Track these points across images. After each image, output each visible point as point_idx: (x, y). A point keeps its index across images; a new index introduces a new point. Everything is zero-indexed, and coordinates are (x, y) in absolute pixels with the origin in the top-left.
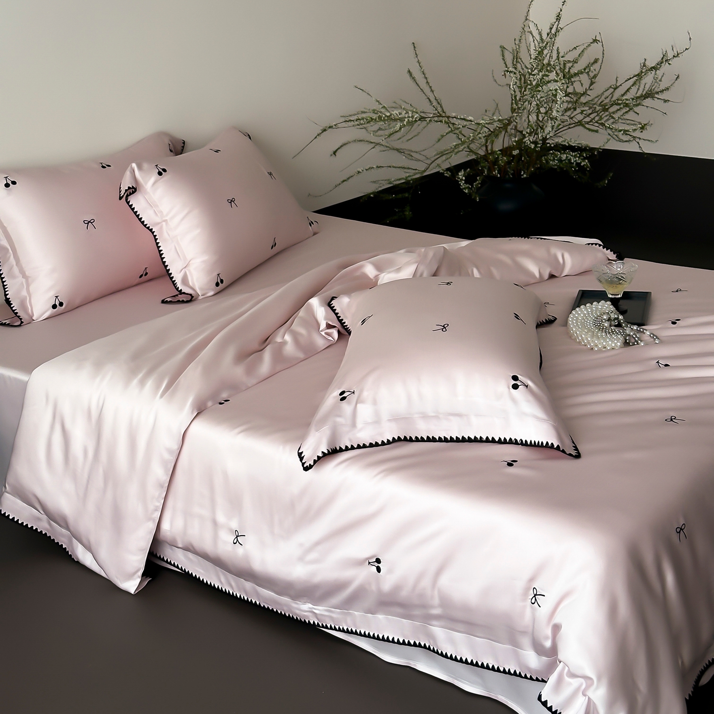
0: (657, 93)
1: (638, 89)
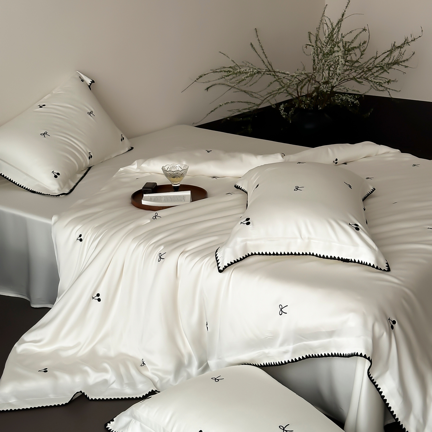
0: (401, 62)
1: (390, 59)
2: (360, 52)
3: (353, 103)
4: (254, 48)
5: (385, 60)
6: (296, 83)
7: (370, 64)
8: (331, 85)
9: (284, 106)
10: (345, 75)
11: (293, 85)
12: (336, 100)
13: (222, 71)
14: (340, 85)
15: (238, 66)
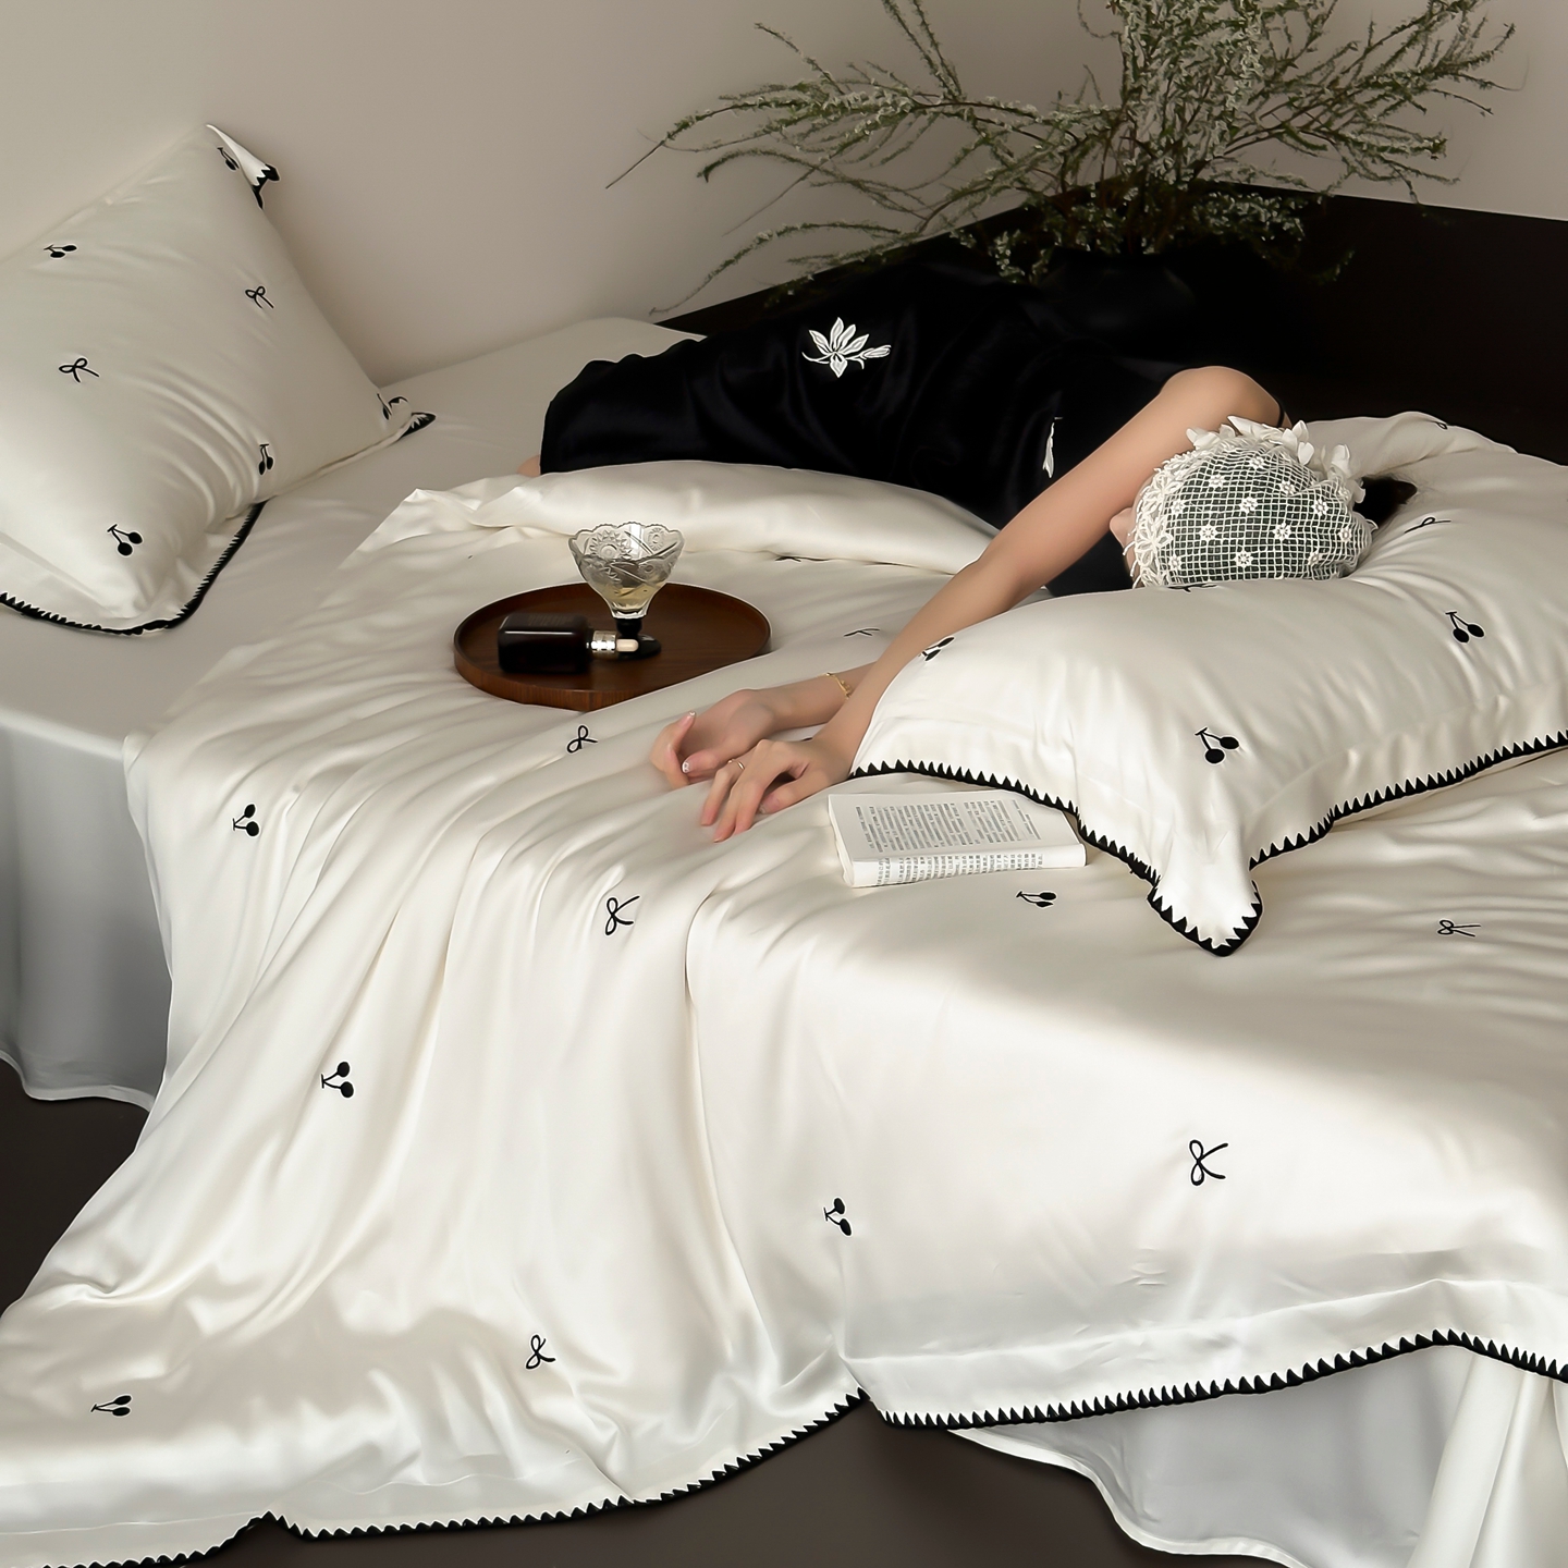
0: (1465, 65)
1: (1422, 54)
2: (1309, 24)
3: (1276, 228)
4: (892, 7)
5: (1405, 56)
6: (1062, 148)
7: (1343, 73)
8: (1195, 155)
9: (1010, 241)
12: (1212, 215)
13: (767, 104)
15: (832, 83)
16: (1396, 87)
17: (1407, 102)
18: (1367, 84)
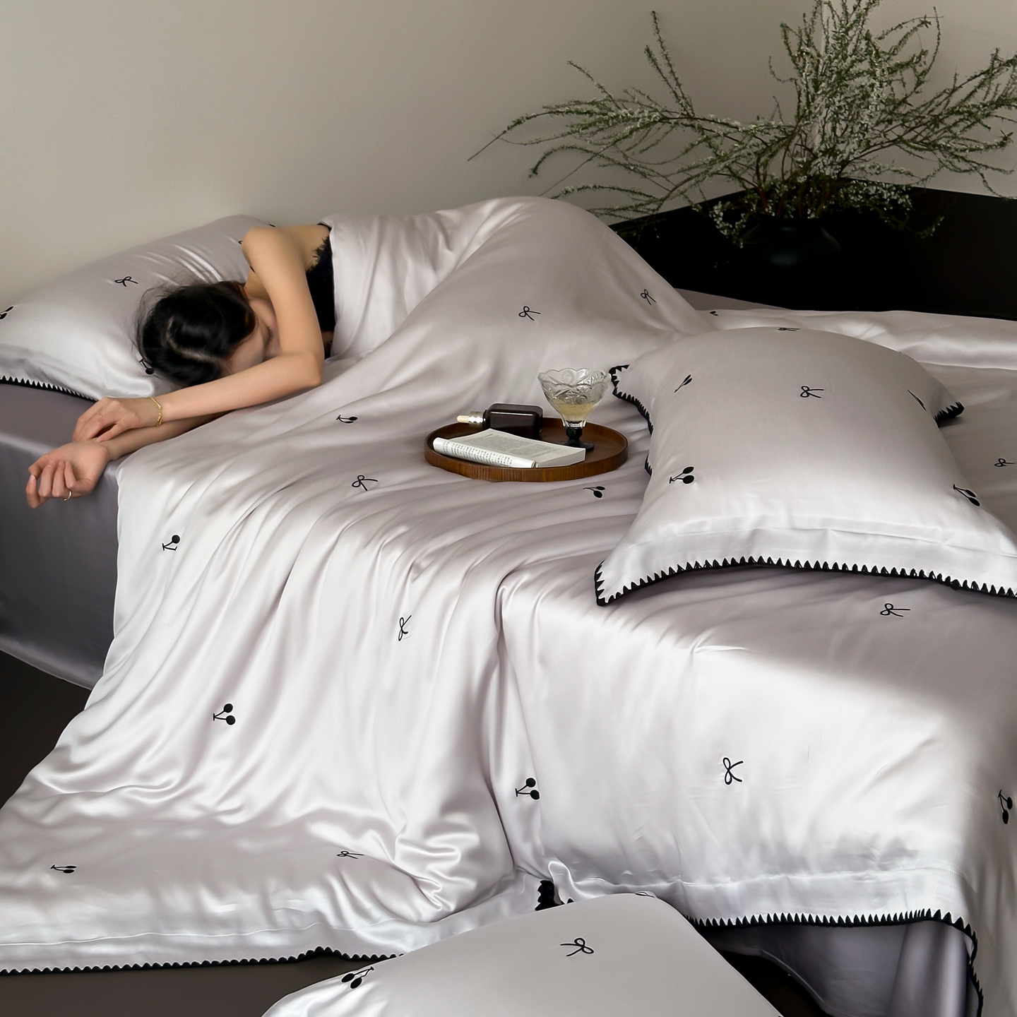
1: (987, 93)
2: (916, 76)
3: (893, 202)
4: (653, 60)
5: (976, 95)
6: (756, 149)
7: (937, 106)
8: (842, 156)
9: (723, 207)
10: (877, 132)
11: (749, 154)
12: (852, 194)
13: (572, 112)
14: (863, 158)
15: (613, 101)
16: (970, 114)
17: (978, 124)
18: (952, 112)
